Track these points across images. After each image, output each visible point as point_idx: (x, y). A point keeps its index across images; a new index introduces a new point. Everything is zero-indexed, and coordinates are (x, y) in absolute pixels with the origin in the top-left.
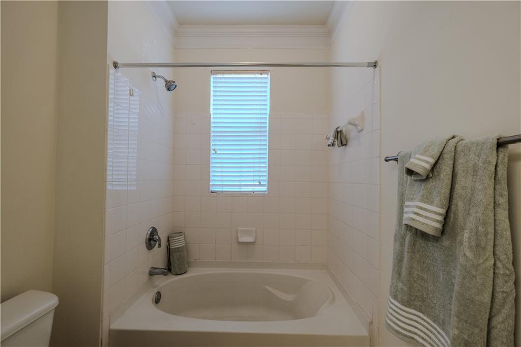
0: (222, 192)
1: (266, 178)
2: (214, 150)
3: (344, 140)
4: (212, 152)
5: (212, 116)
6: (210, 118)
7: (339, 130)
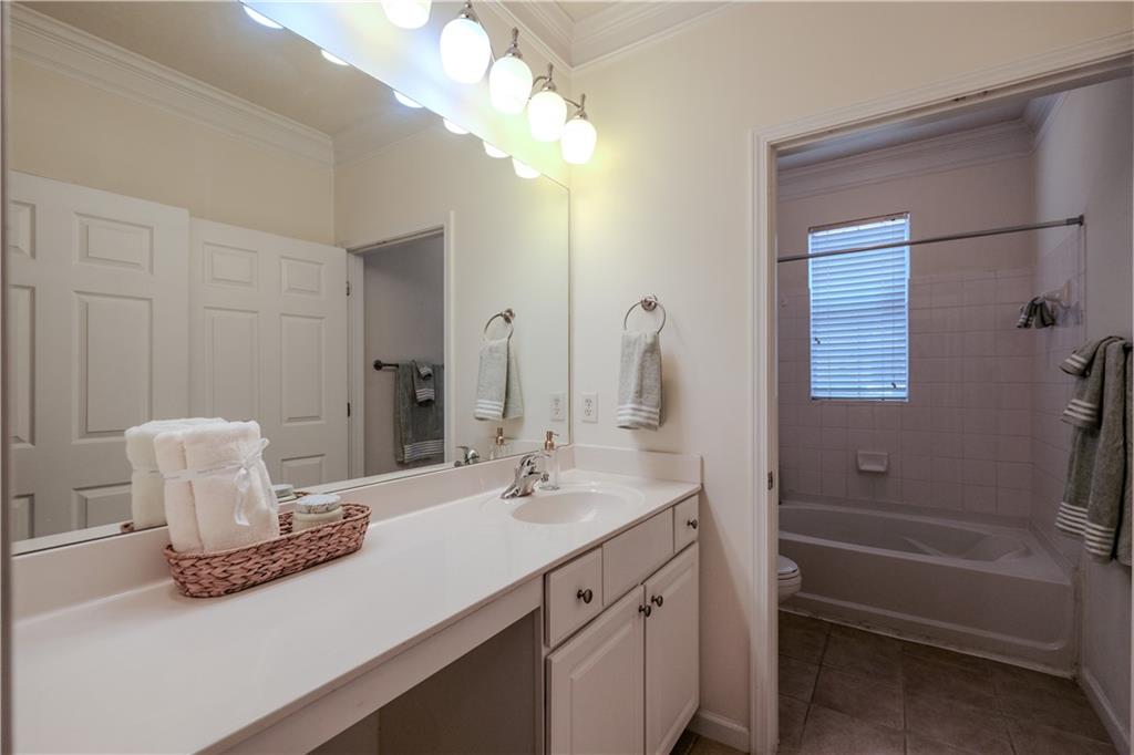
0: (830, 398)
1: (906, 378)
2: (816, 339)
3: (1046, 318)
4: (813, 342)
5: (812, 292)
6: (809, 296)
7: (1037, 302)
